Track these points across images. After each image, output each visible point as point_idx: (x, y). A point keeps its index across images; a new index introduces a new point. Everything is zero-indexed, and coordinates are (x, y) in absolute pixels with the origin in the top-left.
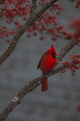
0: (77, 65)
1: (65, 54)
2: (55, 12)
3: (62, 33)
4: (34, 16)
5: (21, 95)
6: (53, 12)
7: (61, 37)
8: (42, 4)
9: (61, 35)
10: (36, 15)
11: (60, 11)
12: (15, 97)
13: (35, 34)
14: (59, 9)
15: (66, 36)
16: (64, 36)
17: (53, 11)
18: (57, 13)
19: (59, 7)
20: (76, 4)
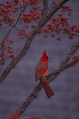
7: (76, 35)
8: (54, 7)
9: (75, 33)
10: (47, 17)
11: (70, 12)
14: (69, 10)
16: (78, 34)
18: (69, 14)
19: (69, 8)
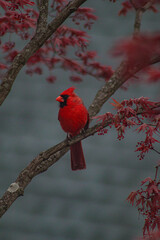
0: (128, 120)
1: (106, 99)
2: (83, 23)
3: (92, 65)
4: (44, 30)
5: (24, 179)
6: (77, 24)
8: (58, 8)
10: (49, 27)
11: (92, 20)
12: (14, 184)
13: (39, 71)
14: (89, 17)
15: (100, 71)
16: (95, 72)
17: (77, 21)
18: (86, 25)
19: (89, 13)
20: (121, 7)
